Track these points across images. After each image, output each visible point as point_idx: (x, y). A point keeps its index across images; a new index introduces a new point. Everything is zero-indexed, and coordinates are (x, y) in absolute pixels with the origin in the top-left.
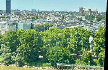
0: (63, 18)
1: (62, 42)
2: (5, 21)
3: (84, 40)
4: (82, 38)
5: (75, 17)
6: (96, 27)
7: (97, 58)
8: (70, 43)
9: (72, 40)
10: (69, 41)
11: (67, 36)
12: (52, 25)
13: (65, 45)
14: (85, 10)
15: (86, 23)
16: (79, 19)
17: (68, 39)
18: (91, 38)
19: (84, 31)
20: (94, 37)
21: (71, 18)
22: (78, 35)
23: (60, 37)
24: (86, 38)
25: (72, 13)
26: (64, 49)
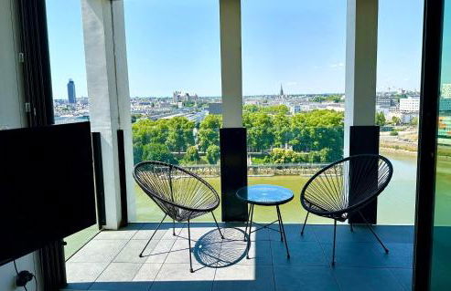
0: (153, 106)
1: (159, 137)
2: (69, 113)
3: (186, 133)
4: (185, 130)
5: (169, 104)
6: (198, 115)
7: (204, 155)
8: (168, 138)
9: (171, 134)
10: (168, 135)
11: (164, 129)
12: (139, 117)
13: (162, 141)
14: (181, 95)
15: (185, 112)
16: (174, 106)
17: (166, 133)
18: (195, 130)
19: (186, 121)
20: (198, 127)
21: (163, 106)
22: (179, 127)
23: (155, 131)
24: (189, 130)
25: (164, 100)
26: (163, 145)
